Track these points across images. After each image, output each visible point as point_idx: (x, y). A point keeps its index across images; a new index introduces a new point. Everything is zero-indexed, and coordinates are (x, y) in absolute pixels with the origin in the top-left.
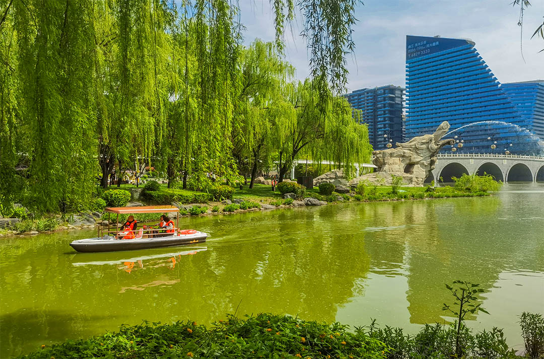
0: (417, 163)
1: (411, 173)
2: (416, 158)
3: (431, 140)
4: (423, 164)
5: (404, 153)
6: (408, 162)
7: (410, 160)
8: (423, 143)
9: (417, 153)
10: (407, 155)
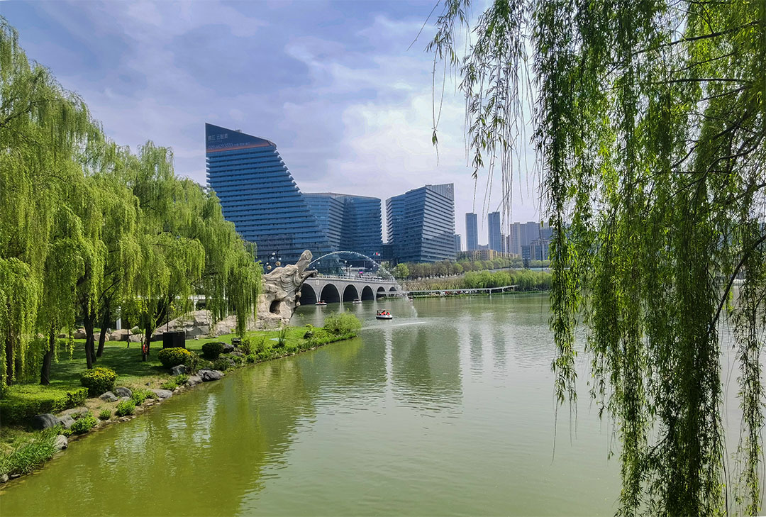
0: (282, 300)
1: (278, 312)
2: (282, 294)
3: (295, 272)
4: (288, 300)
5: (270, 288)
6: (273, 298)
7: (276, 296)
8: (288, 276)
9: (282, 287)
10: (273, 291)
